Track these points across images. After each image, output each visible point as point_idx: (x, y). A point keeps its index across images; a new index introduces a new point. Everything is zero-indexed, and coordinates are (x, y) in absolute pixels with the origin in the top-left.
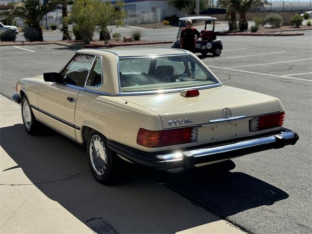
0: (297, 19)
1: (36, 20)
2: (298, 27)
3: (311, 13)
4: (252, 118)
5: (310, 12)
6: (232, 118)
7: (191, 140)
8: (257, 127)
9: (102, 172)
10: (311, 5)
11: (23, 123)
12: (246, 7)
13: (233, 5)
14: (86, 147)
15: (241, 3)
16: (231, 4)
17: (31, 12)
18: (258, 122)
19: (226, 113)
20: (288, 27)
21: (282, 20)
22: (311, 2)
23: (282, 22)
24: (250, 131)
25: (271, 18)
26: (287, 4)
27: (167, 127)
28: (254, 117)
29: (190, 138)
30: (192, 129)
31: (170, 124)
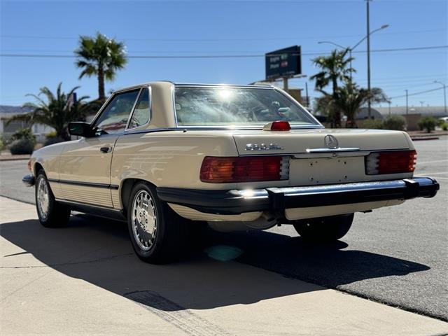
0: (427, 121)
1: (62, 126)
2: (429, 132)
3: (447, 120)
4: (368, 153)
5: (445, 119)
6: (339, 149)
7: (280, 176)
8: (377, 168)
9: (149, 245)
10: (446, 110)
11: (37, 218)
12: (355, 106)
13: (336, 103)
14: (126, 216)
15: (348, 100)
16: (334, 101)
17: (57, 114)
18: (378, 160)
19: (330, 140)
20: (416, 132)
21: (406, 122)
22: (445, 107)
23: (407, 125)
24: (366, 174)
25: (391, 119)
26: (412, 109)
27: (244, 152)
28: (372, 152)
29: (278, 173)
30: (281, 160)
31: (249, 149)
